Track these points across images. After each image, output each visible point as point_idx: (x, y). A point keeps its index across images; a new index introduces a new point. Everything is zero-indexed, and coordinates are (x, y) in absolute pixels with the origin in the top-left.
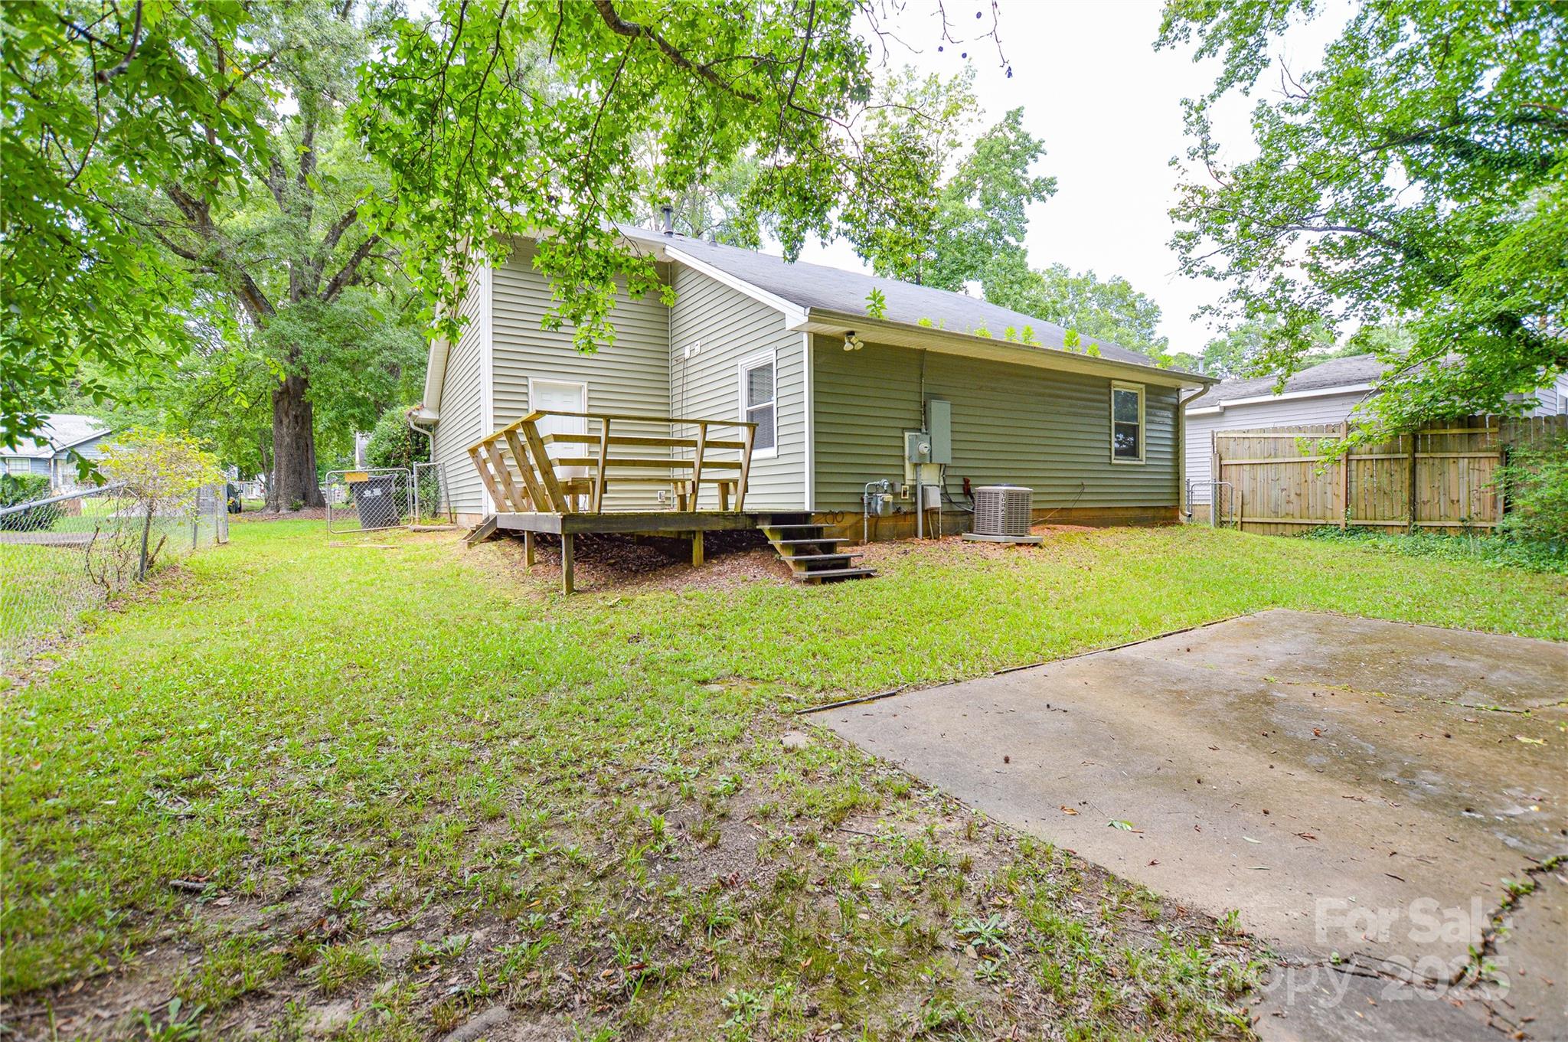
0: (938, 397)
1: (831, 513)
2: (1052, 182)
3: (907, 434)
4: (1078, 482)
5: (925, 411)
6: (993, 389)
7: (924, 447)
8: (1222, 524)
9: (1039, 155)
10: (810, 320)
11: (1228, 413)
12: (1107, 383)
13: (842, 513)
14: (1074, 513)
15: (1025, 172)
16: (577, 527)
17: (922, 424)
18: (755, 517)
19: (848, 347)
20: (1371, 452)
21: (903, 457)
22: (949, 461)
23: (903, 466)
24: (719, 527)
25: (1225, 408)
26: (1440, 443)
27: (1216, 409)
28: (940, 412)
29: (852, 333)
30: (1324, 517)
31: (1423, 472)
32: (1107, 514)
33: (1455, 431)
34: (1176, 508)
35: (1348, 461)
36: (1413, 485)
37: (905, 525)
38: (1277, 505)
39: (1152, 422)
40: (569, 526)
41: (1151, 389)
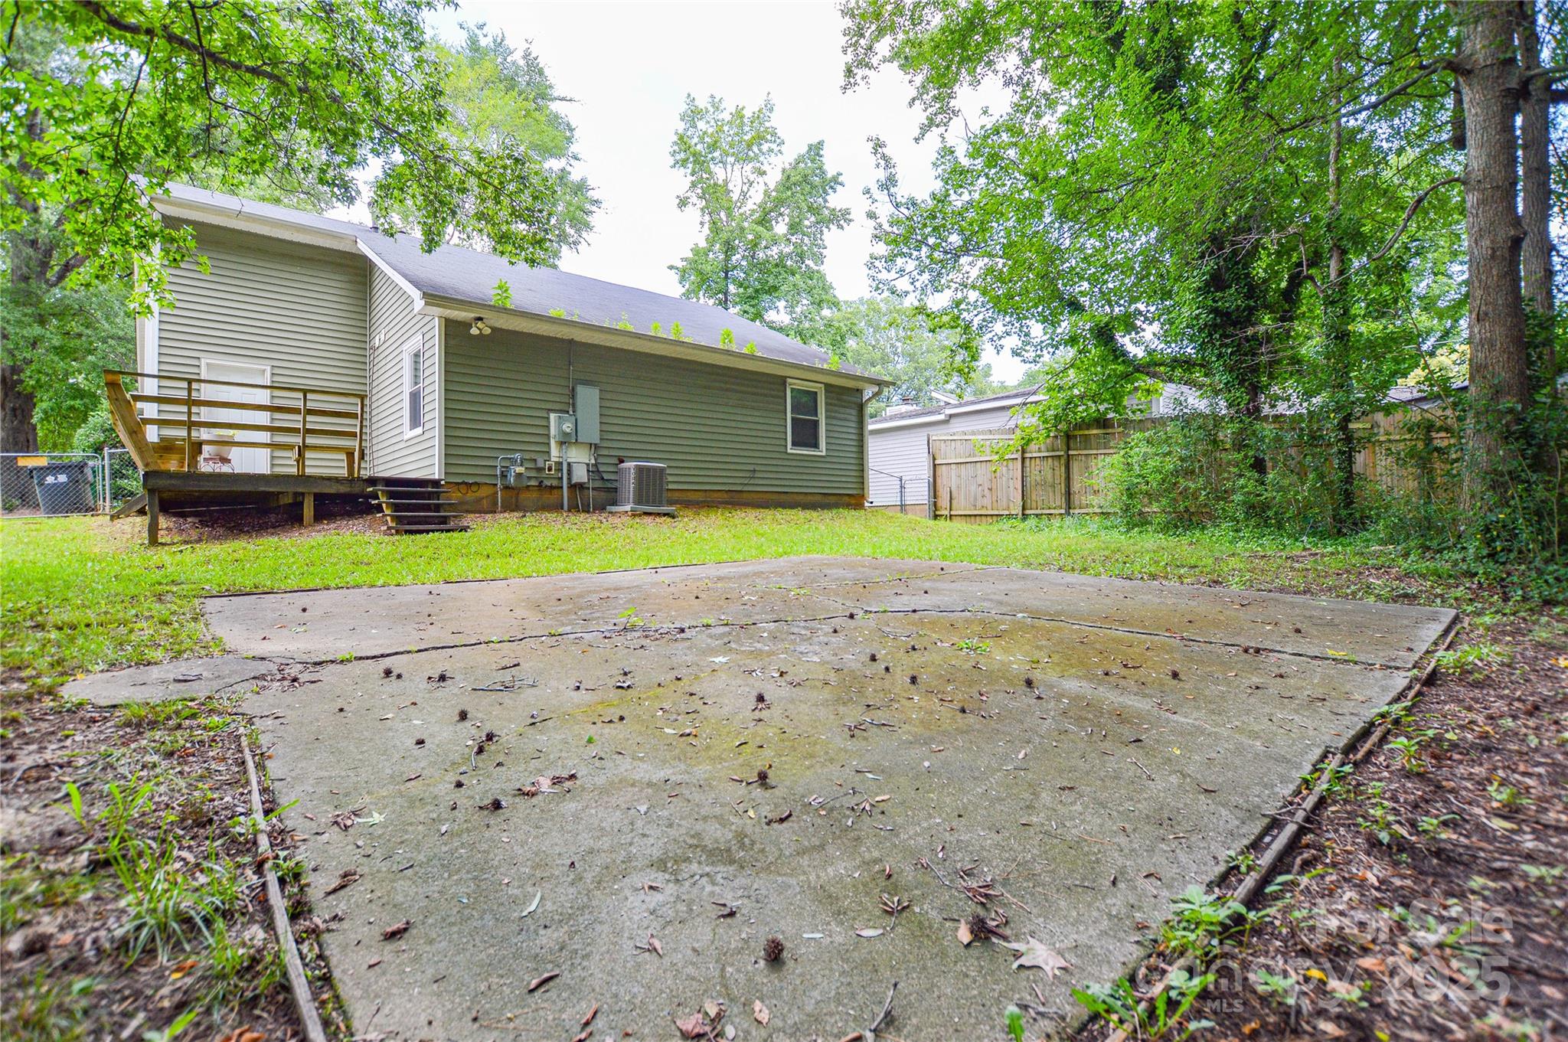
0: (587, 383)
1: (464, 483)
2: (847, 212)
3: (552, 416)
4: (751, 468)
5: (573, 394)
6: (652, 380)
7: (568, 427)
8: (936, 517)
9: (839, 188)
10: (426, 304)
11: (953, 421)
12: (782, 381)
13: (476, 483)
14: (745, 495)
15: (826, 201)
16: (161, 483)
17: (569, 406)
18: (373, 481)
19: (474, 331)
20: (1040, 450)
21: (548, 436)
22: (598, 441)
23: (548, 444)
24: (332, 489)
25: (951, 416)
26: (1086, 441)
27: (941, 417)
28: (588, 398)
29: (480, 319)
30: (1008, 508)
31: (1075, 467)
32: (783, 497)
33: (1095, 432)
34: (862, 497)
35: (1023, 459)
36: (1068, 479)
37: (551, 498)
38: (975, 499)
39: (834, 418)
40: (152, 482)
41: (829, 388)
